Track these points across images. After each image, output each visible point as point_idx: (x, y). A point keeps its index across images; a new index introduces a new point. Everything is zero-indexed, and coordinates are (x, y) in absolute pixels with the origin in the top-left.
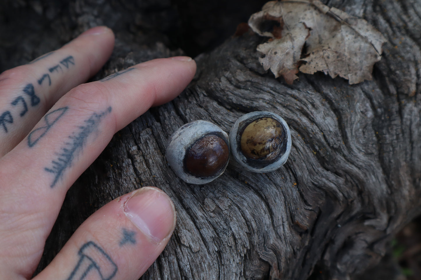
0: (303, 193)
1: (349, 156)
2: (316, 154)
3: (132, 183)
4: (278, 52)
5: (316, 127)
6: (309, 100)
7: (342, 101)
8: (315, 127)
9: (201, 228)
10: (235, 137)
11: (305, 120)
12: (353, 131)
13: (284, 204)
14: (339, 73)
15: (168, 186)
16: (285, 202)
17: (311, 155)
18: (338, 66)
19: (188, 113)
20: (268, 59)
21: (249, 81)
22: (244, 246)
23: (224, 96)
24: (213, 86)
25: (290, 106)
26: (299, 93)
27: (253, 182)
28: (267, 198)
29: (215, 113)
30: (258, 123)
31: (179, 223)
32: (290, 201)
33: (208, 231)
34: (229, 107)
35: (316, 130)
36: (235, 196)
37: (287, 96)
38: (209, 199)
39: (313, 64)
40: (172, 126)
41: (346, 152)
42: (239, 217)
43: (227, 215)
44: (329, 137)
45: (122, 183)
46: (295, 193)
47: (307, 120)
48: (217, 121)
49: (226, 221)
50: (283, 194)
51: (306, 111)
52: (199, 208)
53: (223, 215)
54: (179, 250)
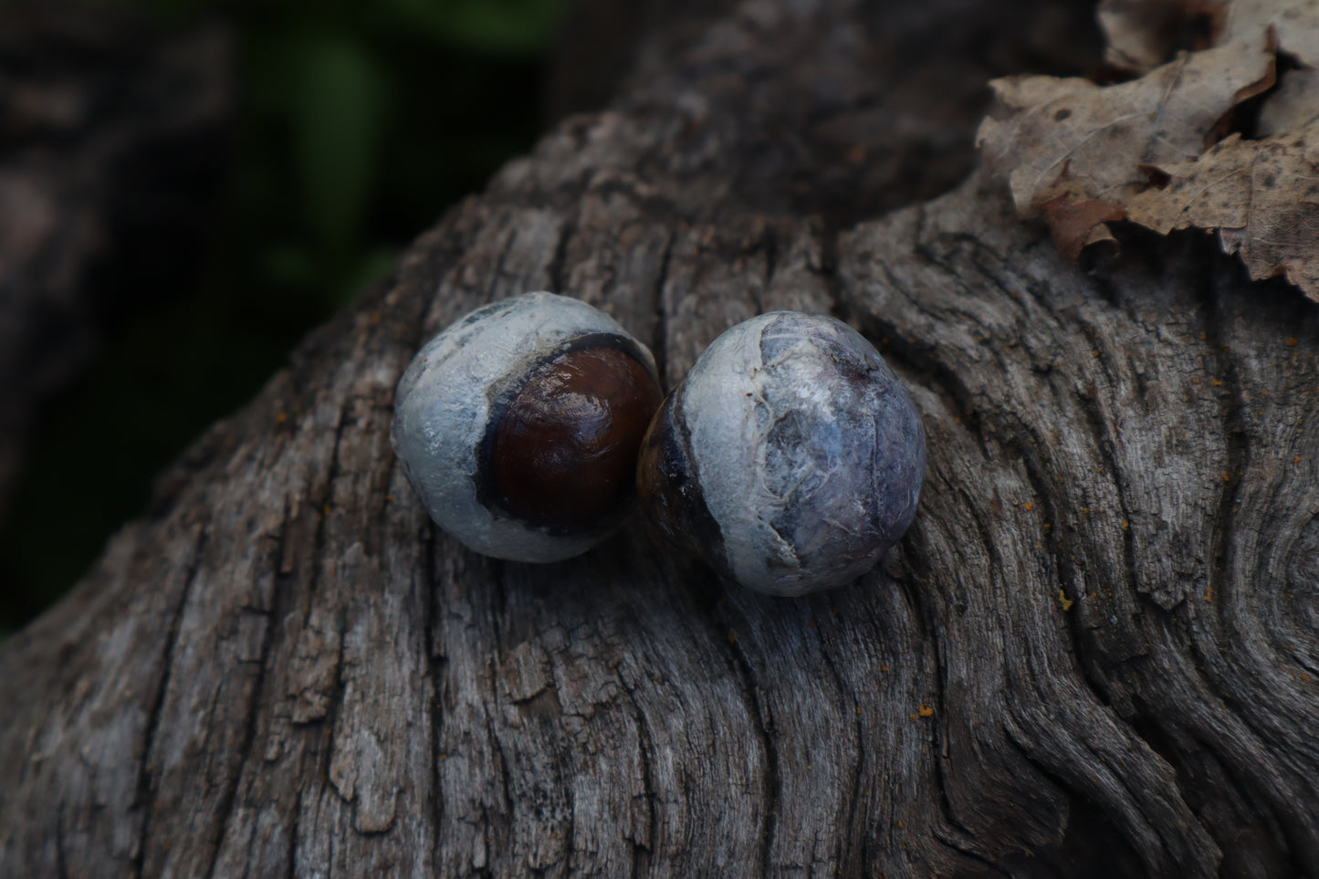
0: (944, 763)
1: (1217, 664)
2: (1067, 608)
5: (1113, 488)
6: (1137, 364)
7: (1283, 402)
8: (1107, 485)
9: (446, 754)
11: (1076, 446)
13: (846, 778)
15: (415, 549)
16: (854, 776)
17: (1039, 603)
19: (682, 310)
21: (971, 238)
23: (860, 277)
25: (1058, 371)
27: (754, 646)
28: (776, 727)
32: (874, 777)
33: (472, 775)
35: (1103, 502)
36: (650, 676)
37: (1071, 326)
38: (536, 653)
41: (1207, 643)
42: (625, 765)
43: (576, 740)
44: (1146, 549)
47: (1087, 445)
49: (561, 762)
50: (860, 738)
51: (1100, 406)
52: (481, 673)
53: (560, 734)
54: (309, 801)
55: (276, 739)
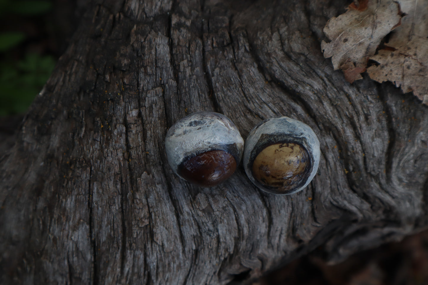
0: (316, 210)
1: (385, 185)
2: (348, 173)
3: (118, 159)
4: (349, 39)
5: (360, 145)
6: (364, 109)
7: (404, 122)
8: (358, 144)
9: (182, 225)
10: (251, 151)
11: (349, 133)
12: (402, 162)
13: (289, 215)
14: (414, 88)
15: (160, 168)
16: (291, 214)
17: (340, 173)
18: (416, 80)
19: (215, 74)
20: (333, 46)
21: (303, 54)
22: (226, 250)
23: (268, 62)
24: (259, 42)
25: (339, 107)
26: (356, 94)
28: (271, 206)
29: (248, 83)
30: (281, 149)
31: (157, 217)
32: (297, 214)
33: (191, 229)
34: (269, 79)
35: (358, 149)
36: (235, 196)
37: (341, 92)
38: (203, 195)
39: (386, 70)
40: (190, 90)
41: (383, 181)
42: (232, 220)
43: (218, 217)
44: (370, 161)
45: (106, 155)
46: (307, 208)
47: (352, 133)
48: (247, 96)
49: (214, 223)
50: (292, 206)
51: (355, 122)
52: (188, 202)
53: (213, 216)
54: (149, 246)
55: (135, 231)
